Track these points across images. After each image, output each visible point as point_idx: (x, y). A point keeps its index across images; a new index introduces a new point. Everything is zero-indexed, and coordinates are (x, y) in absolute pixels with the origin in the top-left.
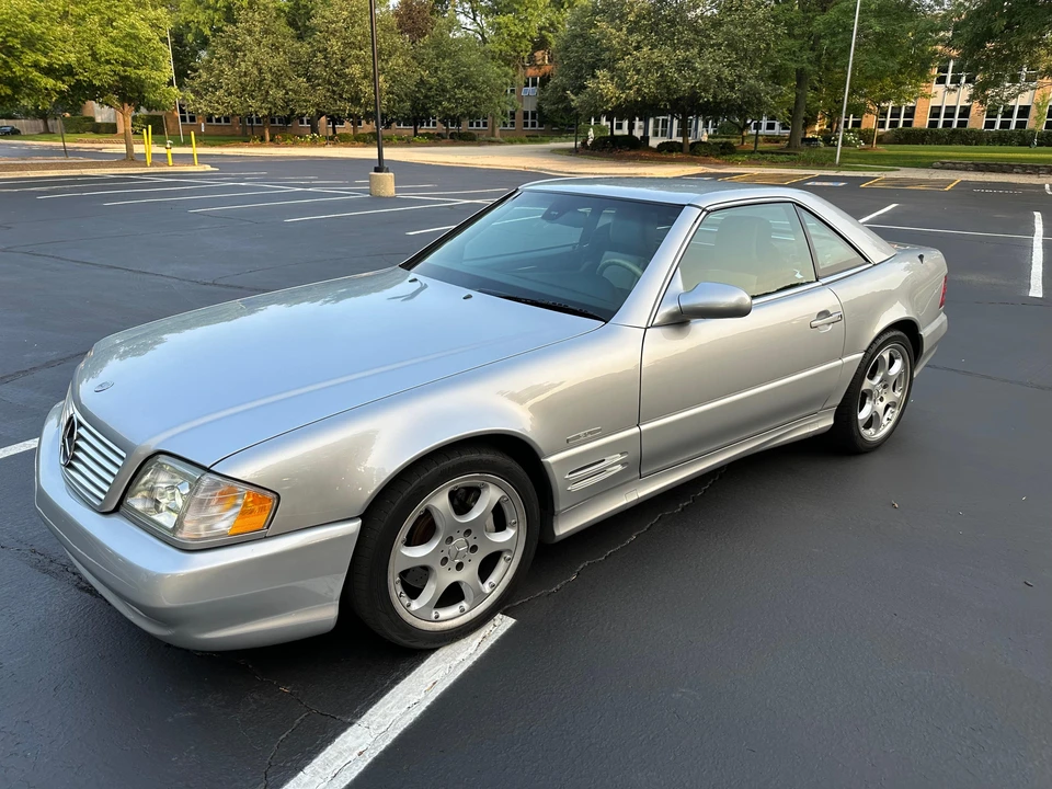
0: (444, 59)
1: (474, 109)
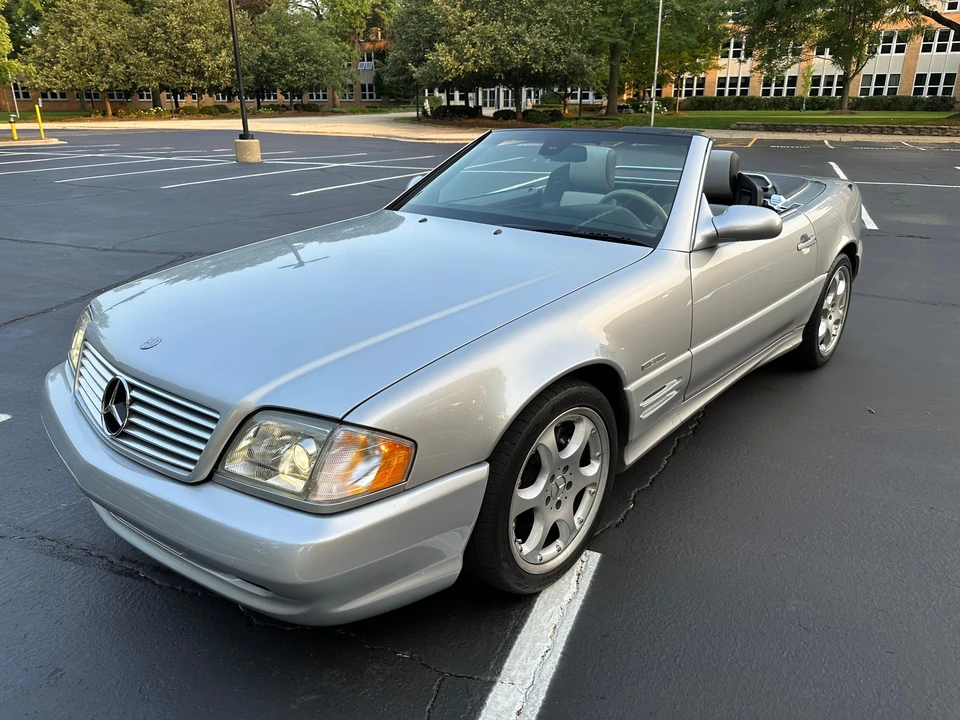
0: (284, 34)
1: (316, 81)
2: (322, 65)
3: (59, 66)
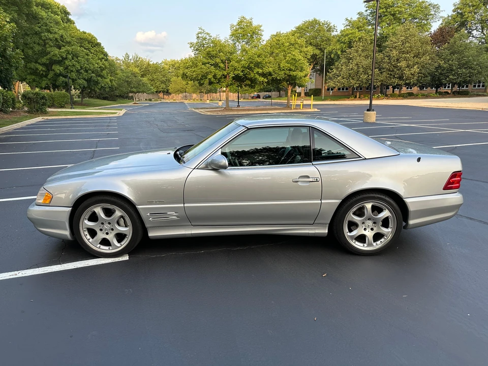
1: (469, 79)
2: (475, 70)
3: (340, 77)
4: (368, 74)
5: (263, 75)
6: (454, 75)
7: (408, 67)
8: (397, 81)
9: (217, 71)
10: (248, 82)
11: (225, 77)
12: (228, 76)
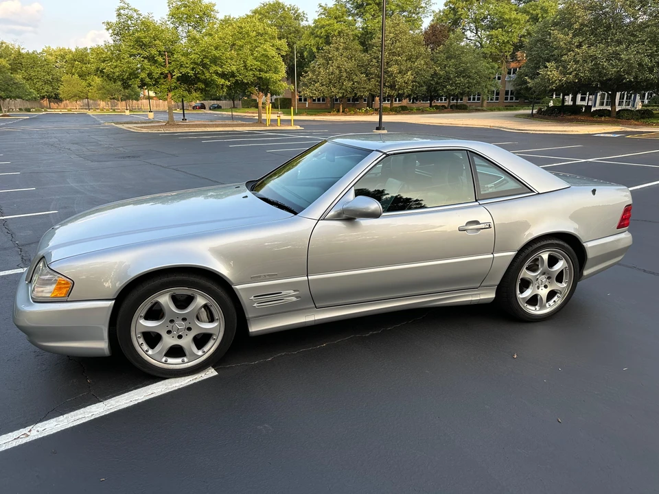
0: (450, 60)
1: (467, 90)
3: (318, 83)
4: (352, 80)
5: (223, 75)
6: (451, 85)
7: (400, 72)
8: (388, 90)
9: (153, 67)
10: (202, 86)
11: (166, 77)
12: (169, 75)
